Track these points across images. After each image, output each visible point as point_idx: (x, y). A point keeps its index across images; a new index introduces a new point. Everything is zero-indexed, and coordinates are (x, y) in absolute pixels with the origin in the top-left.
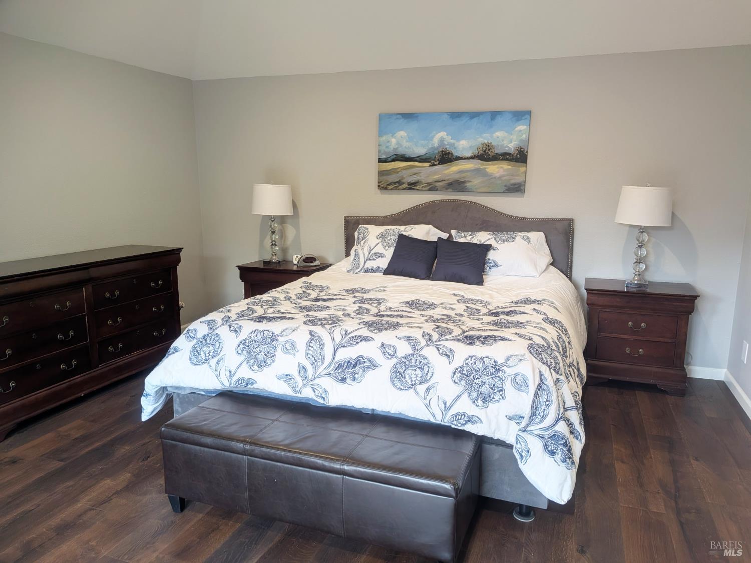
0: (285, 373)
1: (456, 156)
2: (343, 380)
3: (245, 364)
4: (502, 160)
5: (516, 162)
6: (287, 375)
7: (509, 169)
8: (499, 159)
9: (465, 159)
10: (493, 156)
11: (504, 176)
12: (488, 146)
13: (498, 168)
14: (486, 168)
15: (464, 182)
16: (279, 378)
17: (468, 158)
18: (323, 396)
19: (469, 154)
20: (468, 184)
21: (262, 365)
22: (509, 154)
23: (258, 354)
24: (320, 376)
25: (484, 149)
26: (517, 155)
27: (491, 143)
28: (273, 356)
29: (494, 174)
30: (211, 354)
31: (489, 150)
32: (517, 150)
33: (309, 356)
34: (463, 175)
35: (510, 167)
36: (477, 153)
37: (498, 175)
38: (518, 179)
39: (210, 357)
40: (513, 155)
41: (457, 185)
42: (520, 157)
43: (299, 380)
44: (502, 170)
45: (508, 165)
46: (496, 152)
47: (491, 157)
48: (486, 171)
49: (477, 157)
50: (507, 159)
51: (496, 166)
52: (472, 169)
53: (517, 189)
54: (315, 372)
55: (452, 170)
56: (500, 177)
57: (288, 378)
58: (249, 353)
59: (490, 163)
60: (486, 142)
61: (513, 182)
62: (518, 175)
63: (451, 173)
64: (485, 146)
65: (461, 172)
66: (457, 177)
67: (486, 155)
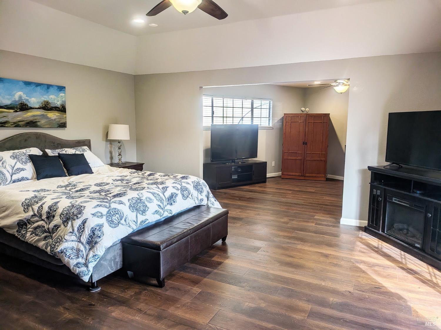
0: (155, 210)
1: (30, 107)
2: (171, 204)
3: (138, 214)
4: (55, 110)
5: (61, 112)
6: (156, 211)
7: (59, 115)
8: (53, 110)
9: (35, 109)
10: (50, 108)
11: (57, 119)
12: (47, 103)
13: (53, 114)
14: (47, 114)
15: (36, 122)
16: (154, 214)
17: (37, 109)
18: (171, 212)
19: (37, 106)
20: (38, 123)
21: (144, 212)
22: (58, 108)
23: (140, 208)
24: (166, 206)
25: (45, 104)
26: (61, 109)
27: (48, 101)
28: (146, 206)
29: (51, 117)
30: (119, 218)
31: (48, 105)
32: (62, 106)
33: (158, 200)
34: (36, 118)
35: (59, 114)
36: (41, 106)
37: (53, 118)
38: (63, 121)
39: (119, 220)
40: (60, 108)
41: (32, 124)
42: (62, 109)
43: (161, 210)
44: (55, 116)
45: (58, 113)
46: (51, 106)
47: (49, 108)
48: (47, 116)
49: (42, 108)
50: (57, 110)
51: (52, 113)
52: (40, 114)
53: (63, 125)
54: (163, 205)
55: (28, 115)
56: (55, 119)
57: (156, 212)
58: (136, 209)
59: (49, 111)
60: (46, 100)
61: (61, 122)
62: (63, 119)
63: (28, 116)
64: (45, 102)
65: (34, 116)
66: (31, 119)
67: (46, 107)
